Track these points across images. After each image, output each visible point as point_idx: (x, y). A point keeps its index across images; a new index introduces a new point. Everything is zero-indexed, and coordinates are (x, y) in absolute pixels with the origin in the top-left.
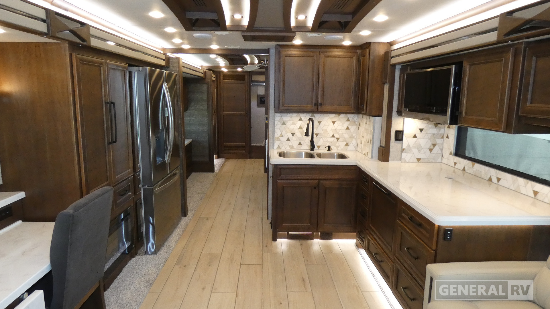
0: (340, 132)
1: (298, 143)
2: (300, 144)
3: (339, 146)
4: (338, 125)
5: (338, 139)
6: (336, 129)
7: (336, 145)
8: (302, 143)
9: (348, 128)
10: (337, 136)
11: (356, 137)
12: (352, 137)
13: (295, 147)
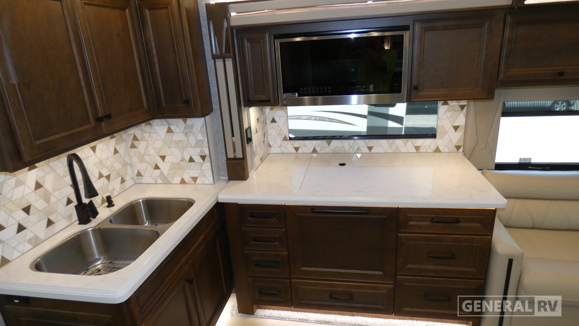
0: (108, 164)
1: (45, 222)
2: (50, 223)
3: (114, 189)
4: (102, 151)
5: (108, 177)
6: (100, 161)
7: (109, 191)
8: (52, 218)
9: (116, 152)
10: (105, 173)
11: (129, 162)
12: (125, 164)
13: (42, 236)
